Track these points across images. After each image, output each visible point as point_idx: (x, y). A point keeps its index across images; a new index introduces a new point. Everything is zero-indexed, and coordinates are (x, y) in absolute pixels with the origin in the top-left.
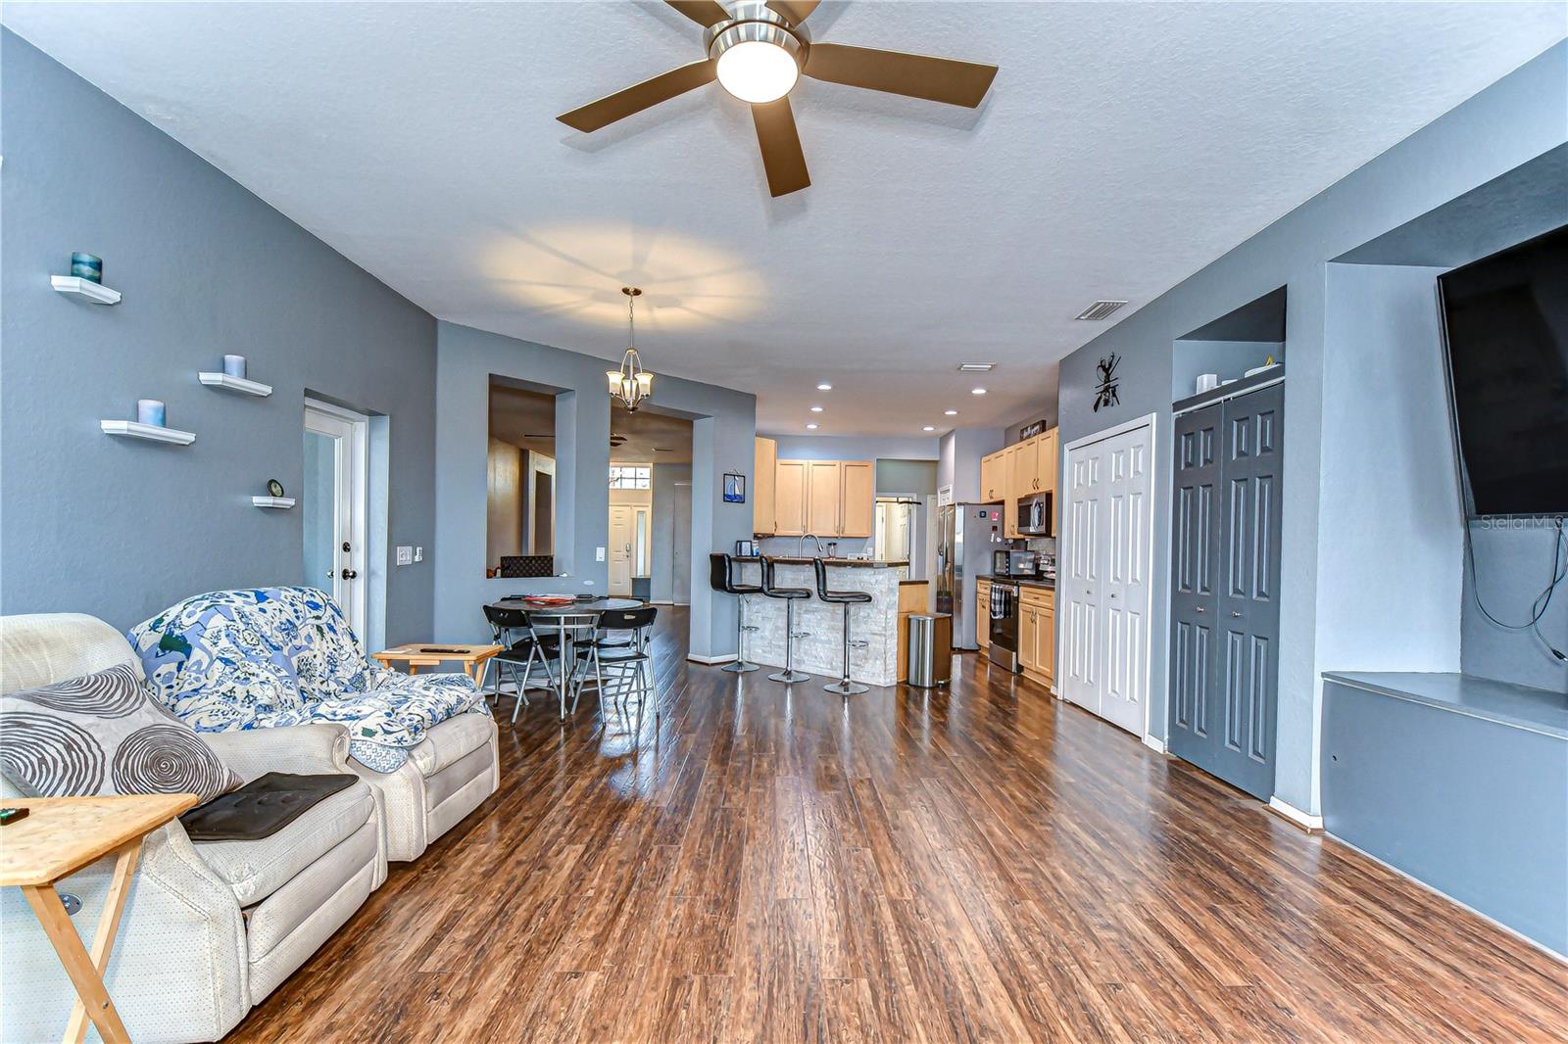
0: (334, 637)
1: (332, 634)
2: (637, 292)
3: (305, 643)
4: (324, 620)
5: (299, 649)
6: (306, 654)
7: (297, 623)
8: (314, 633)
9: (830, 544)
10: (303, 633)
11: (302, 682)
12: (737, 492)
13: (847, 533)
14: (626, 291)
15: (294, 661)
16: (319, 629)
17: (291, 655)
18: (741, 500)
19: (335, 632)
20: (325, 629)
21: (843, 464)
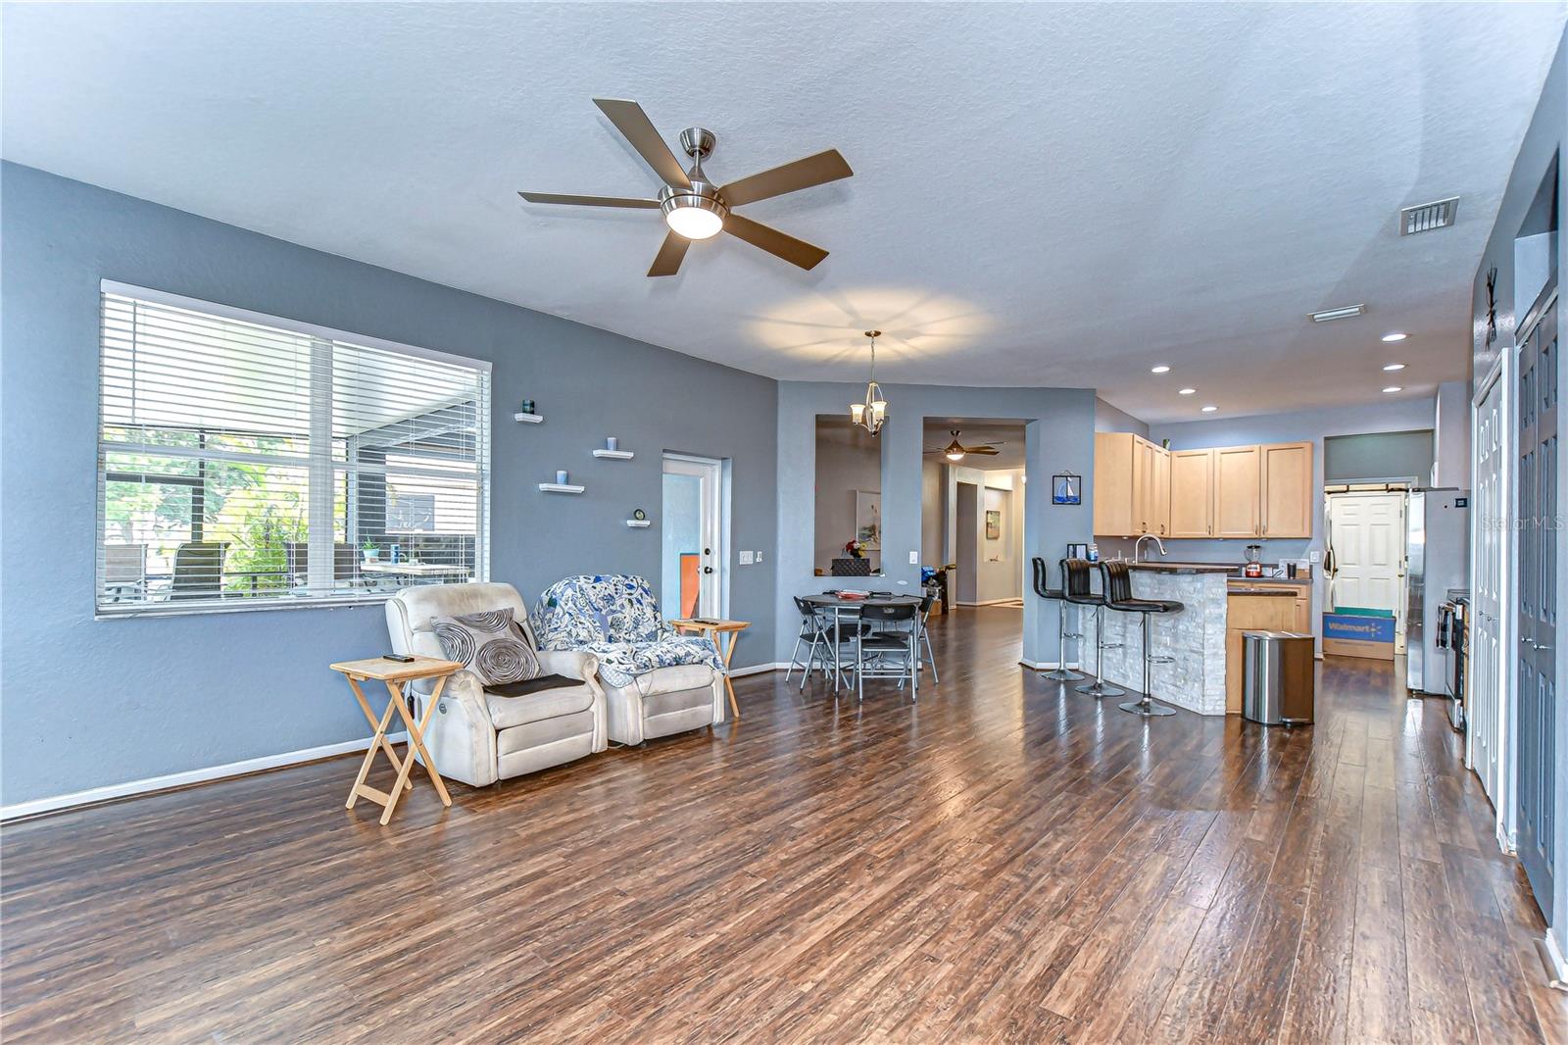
0: (640, 607)
1: (638, 605)
2: (878, 334)
3: (619, 609)
4: (635, 596)
5: (614, 612)
6: (619, 615)
7: (615, 596)
8: (626, 603)
9: (1250, 547)
10: (619, 602)
11: (612, 631)
12: (1070, 493)
13: (1271, 533)
14: (868, 334)
15: (609, 619)
16: (630, 601)
17: (607, 614)
18: (1076, 501)
19: (641, 604)
20: (635, 601)
21: (1264, 449)
